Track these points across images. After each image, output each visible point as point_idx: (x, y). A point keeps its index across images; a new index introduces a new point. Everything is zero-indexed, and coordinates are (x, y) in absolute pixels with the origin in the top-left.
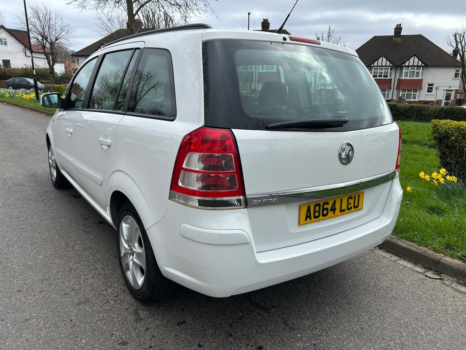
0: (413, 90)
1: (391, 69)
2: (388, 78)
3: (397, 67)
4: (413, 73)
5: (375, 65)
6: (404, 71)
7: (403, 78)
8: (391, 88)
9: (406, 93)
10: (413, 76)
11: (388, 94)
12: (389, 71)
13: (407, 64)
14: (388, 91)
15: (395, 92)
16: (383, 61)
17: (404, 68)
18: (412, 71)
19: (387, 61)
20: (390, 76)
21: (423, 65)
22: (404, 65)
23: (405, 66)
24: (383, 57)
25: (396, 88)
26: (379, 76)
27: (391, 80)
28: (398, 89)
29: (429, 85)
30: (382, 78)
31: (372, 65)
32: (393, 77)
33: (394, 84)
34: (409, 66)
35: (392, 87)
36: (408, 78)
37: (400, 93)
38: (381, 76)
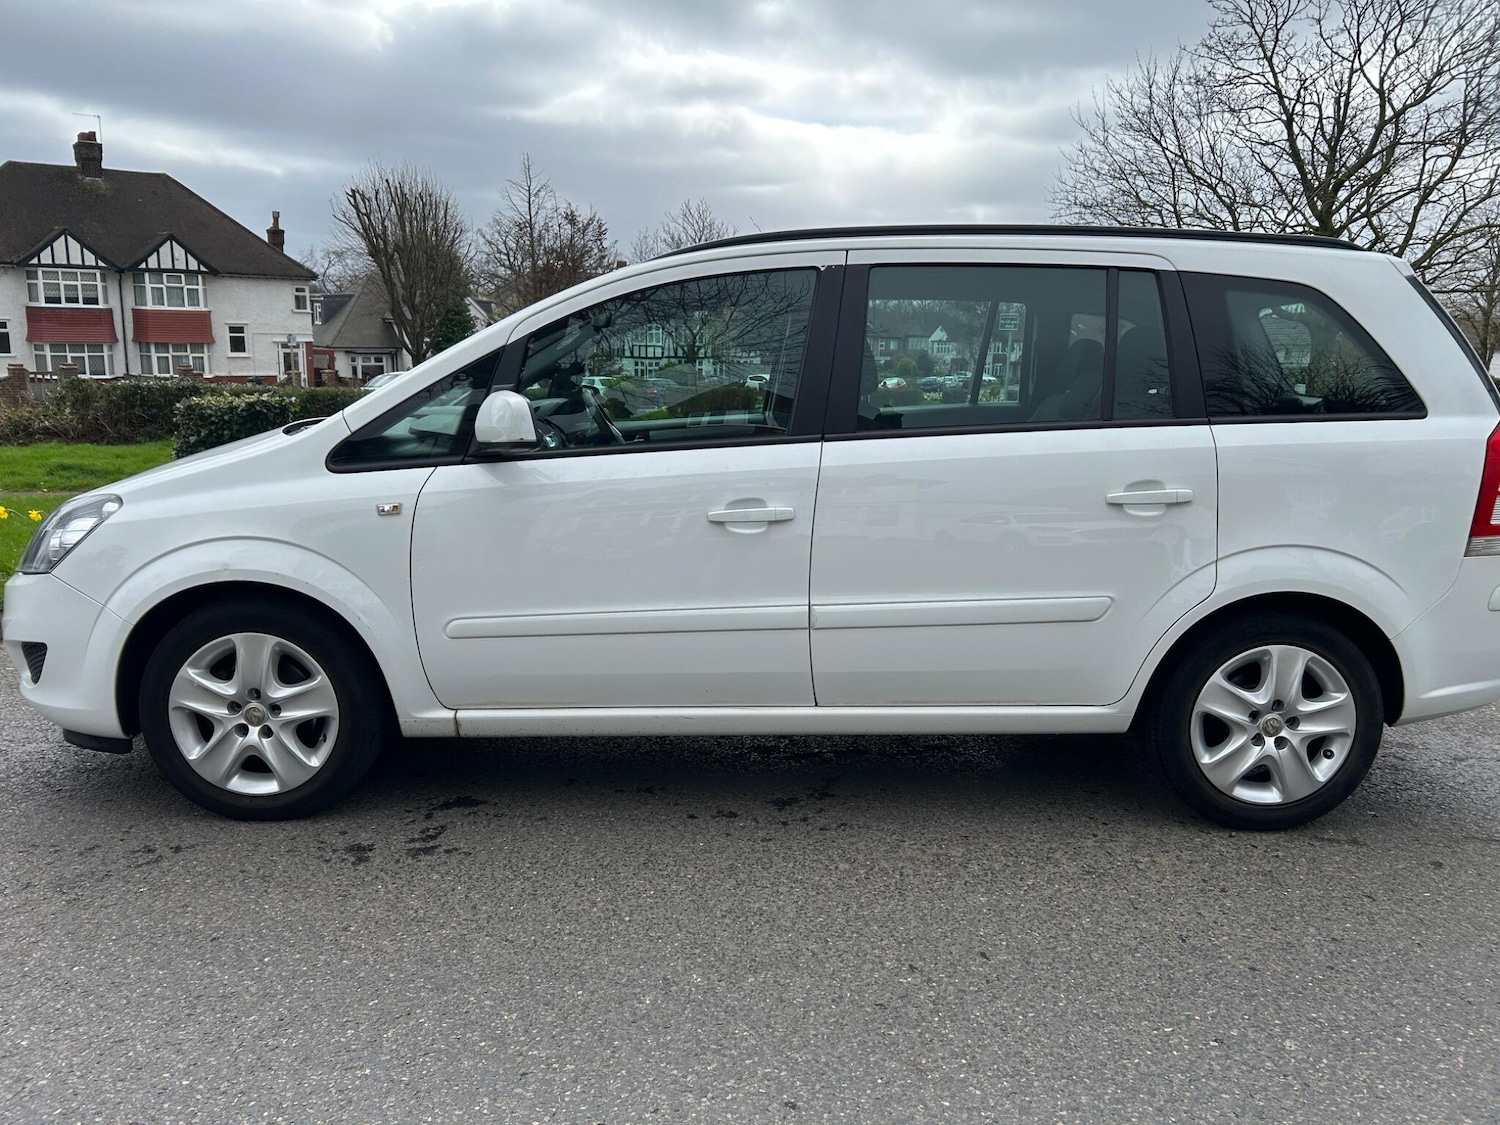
0: (191, 344)
1: (104, 279)
2: (101, 306)
3: (121, 271)
4: (179, 291)
5: (43, 262)
6: (148, 286)
7: (150, 306)
8: (117, 340)
9: (170, 356)
10: (181, 302)
11: (111, 357)
12: (99, 284)
13: (152, 262)
14: (111, 349)
15: (134, 352)
16: (69, 250)
17: (147, 275)
18: (174, 288)
19: (85, 250)
20: (106, 301)
21: (203, 268)
22: (143, 266)
23: (148, 270)
24: (69, 238)
25: (133, 341)
26: (68, 300)
27: (110, 312)
28: (140, 343)
29: (233, 329)
30: (81, 305)
31: (35, 261)
32: (114, 304)
33: (123, 325)
34: (160, 271)
35: (120, 336)
36: (166, 308)
37: (150, 357)
38: (76, 301)
